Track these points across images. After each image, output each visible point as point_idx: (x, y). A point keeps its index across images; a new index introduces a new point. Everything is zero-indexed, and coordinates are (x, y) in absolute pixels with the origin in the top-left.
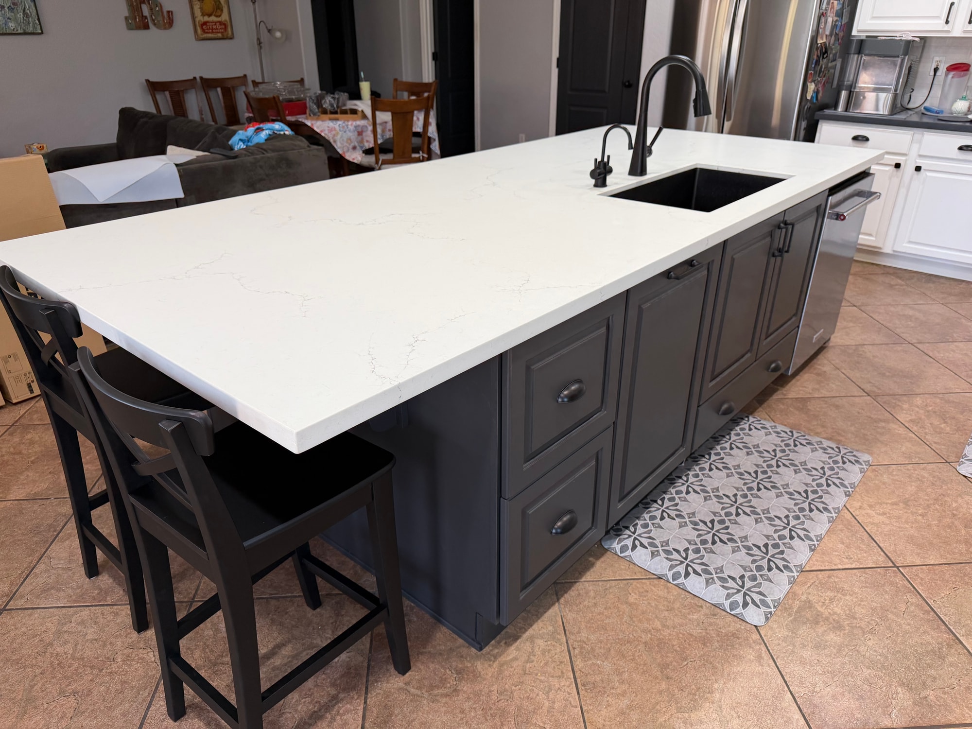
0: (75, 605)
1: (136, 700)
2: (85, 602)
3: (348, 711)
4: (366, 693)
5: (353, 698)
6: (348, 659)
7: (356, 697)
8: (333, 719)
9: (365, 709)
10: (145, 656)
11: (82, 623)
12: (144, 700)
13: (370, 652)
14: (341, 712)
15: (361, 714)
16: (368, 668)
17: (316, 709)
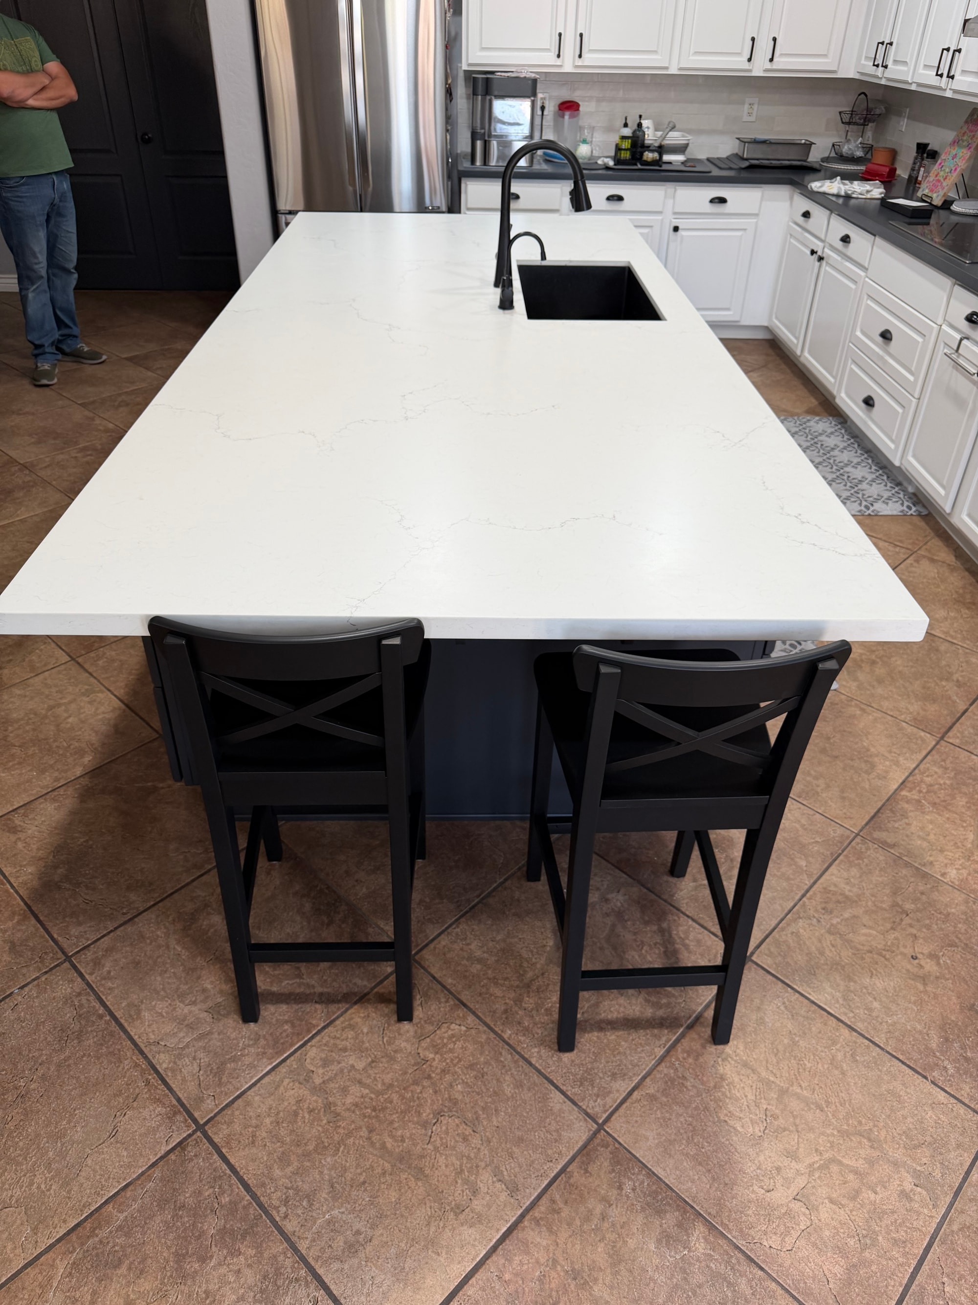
0: (285, 1055)
1: (507, 1068)
2: (292, 1045)
3: (687, 932)
4: (678, 910)
5: (675, 920)
6: (627, 897)
7: (676, 918)
8: (686, 947)
9: (694, 920)
10: (450, 1032)
11: (326, 1063)
12: (516, 1062)
13: (634, 879)
14: (682, 936)
15: (697, 926)
16: (650, 891)
17: (662, 949)
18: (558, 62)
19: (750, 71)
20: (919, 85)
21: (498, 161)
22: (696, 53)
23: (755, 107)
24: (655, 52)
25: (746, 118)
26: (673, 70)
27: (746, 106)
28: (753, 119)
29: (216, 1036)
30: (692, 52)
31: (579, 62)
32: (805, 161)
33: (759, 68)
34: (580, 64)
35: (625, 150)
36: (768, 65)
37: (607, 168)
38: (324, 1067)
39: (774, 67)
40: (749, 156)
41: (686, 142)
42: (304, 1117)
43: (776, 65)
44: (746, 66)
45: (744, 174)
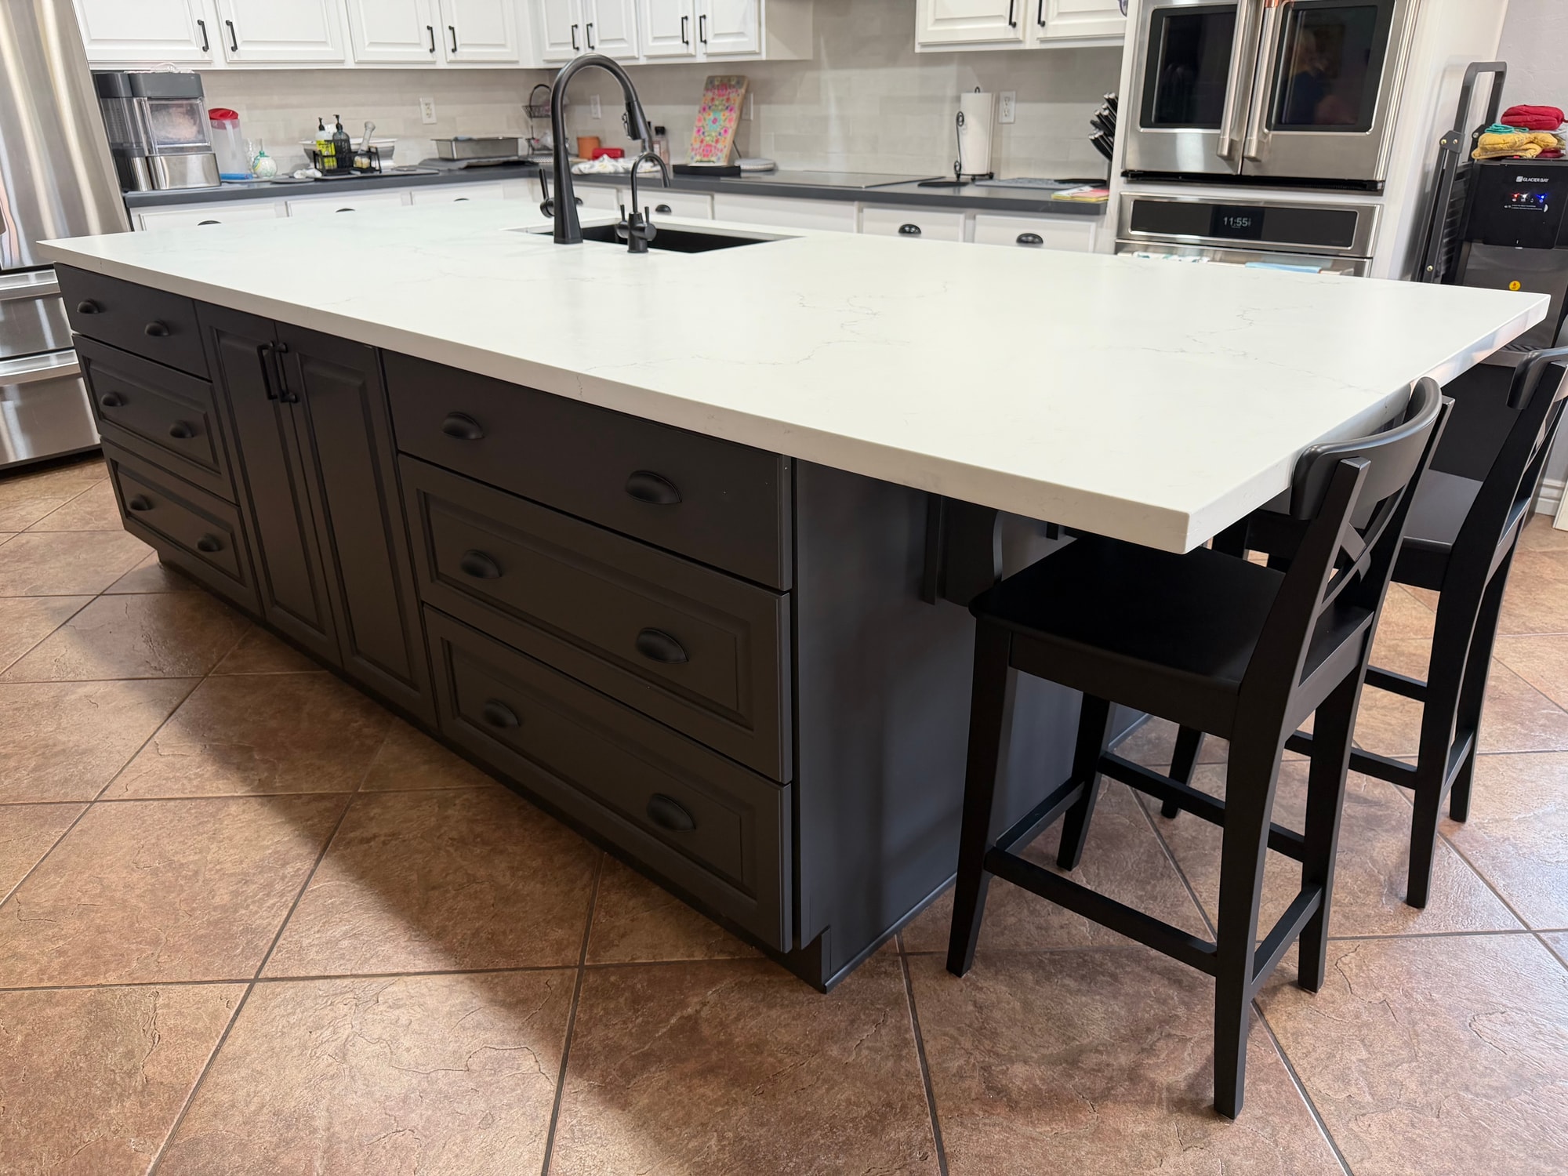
0: (1309, 1109)
11: (1342, 1079)
18: (206, 56)
19: (434, 63)
20: (650, 57)
21: (172, 183)
22: (372, 44)
23: (432, 106)
24: (324, 43)
25: (426, 120)
26: (350, 65)
27: (423, 107)
28: (433, 120)
29: (1236, 1160)
30: (367, 43)
31: (235, 56)
32: (517, 155)
33: (442, 60)
34: (236, 58)
35: (327, 156)
36: (451, 56)
37: (317, 180)
38: (1349, 1083)
39: (459, 58)
40: (459, 157)
41: (392, 145)
42: (1419, 1136)
43: (458, 56)
44: (429, 57)
45: (464, 173)
